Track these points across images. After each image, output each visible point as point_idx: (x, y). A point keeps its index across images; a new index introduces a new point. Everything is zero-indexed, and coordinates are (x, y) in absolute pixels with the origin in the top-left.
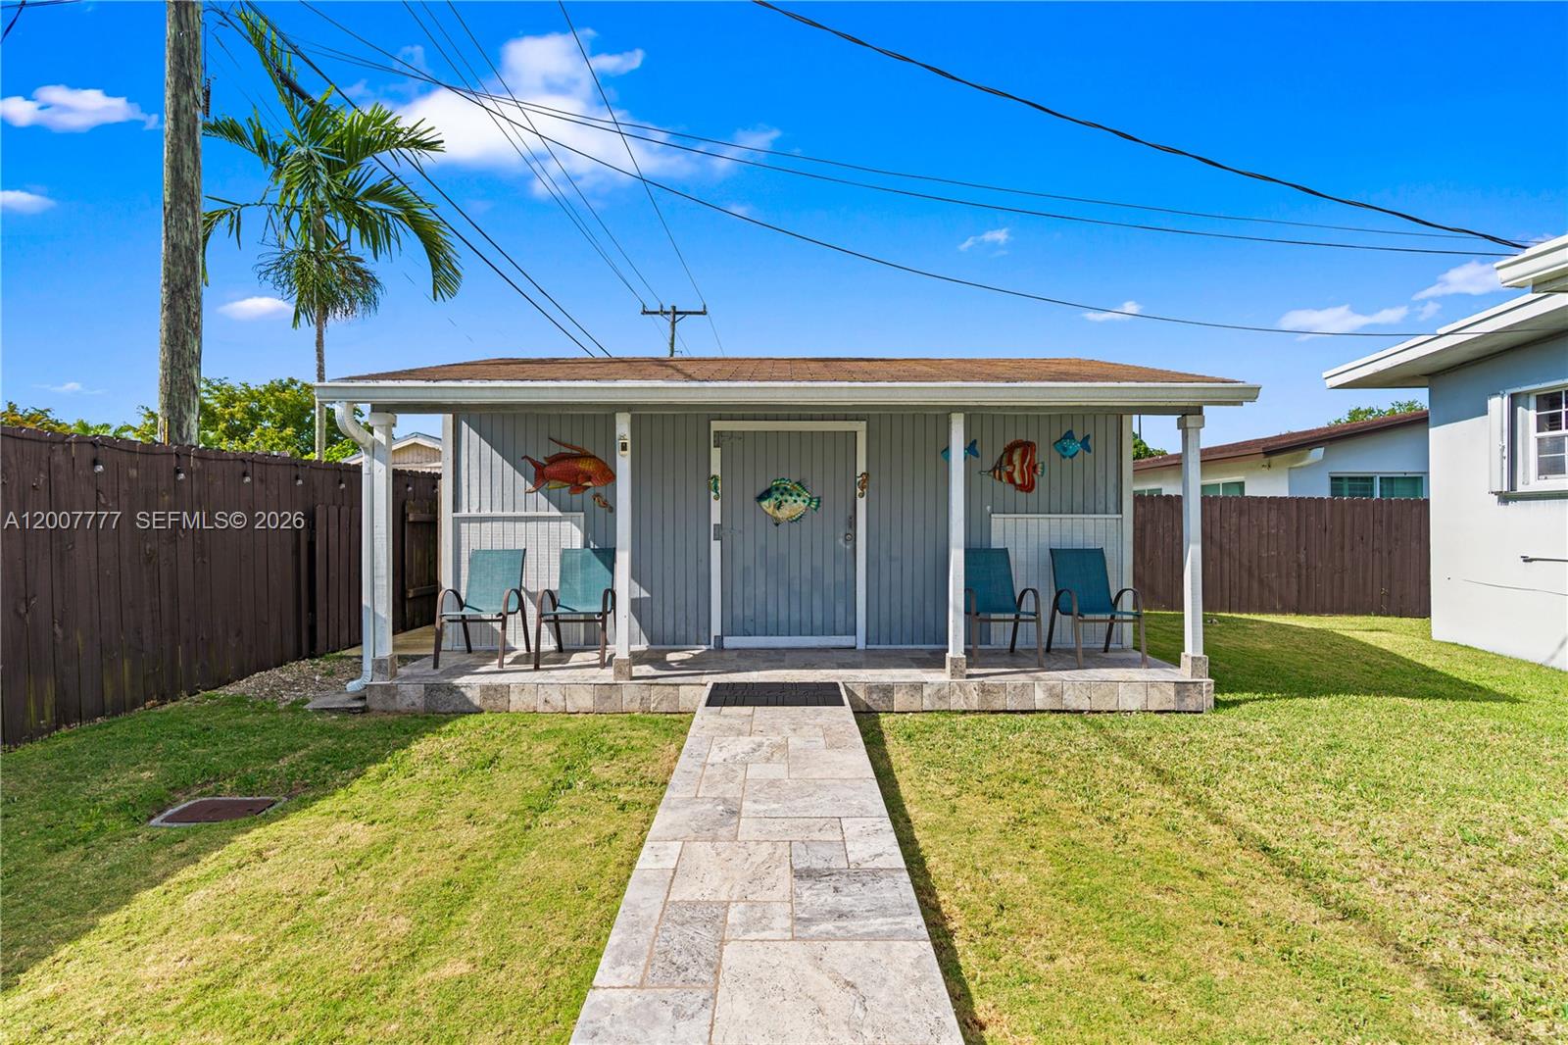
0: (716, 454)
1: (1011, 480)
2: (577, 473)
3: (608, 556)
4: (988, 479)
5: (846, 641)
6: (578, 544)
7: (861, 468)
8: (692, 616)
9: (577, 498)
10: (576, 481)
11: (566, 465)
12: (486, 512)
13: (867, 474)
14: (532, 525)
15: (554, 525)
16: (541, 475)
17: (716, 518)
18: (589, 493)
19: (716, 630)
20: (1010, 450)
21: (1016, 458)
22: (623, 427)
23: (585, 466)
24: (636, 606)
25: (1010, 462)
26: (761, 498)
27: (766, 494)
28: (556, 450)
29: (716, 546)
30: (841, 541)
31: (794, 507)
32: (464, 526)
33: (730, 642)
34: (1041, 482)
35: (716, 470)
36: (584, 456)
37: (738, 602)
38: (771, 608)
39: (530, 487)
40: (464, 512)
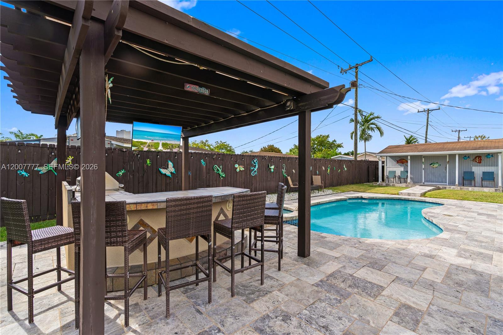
0: (423, 159)
1: (476, 161)
2: (403, 162)
3: (407, 172)
4: (472, 162)
5: (445, 184)
6: (403, 170)
7: (448, 160)
8: (420, 179)
9: (403, 165)
10: (403, 163)
11: (401, 161)
12: (390, 166)
13: (449, 161)
14: (396, 168)
15: (399, 168)
16: (398, 162)
17: (423, 167)
18: (404, 164)
19: (423, 181)
20: (476, 157)
21: (477, 158)
22: (409, 158)
23: (404, 161)
24: (411, 178)
25: (476, 159)
26: (430, 165)
27: (431, 164)
28: (400, 159)
29: (423, 171)
30: (444, 170)
31: (436, 165)
32: (387, 168)
33: (425, 183)
34: (483, 162)
35: (423, 161)
36: (404, 160)
37: (427, 178)
38: (432, 179)
39: (396, 163)
40: (387, 166)
